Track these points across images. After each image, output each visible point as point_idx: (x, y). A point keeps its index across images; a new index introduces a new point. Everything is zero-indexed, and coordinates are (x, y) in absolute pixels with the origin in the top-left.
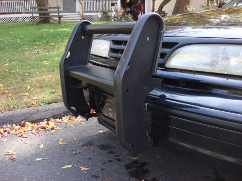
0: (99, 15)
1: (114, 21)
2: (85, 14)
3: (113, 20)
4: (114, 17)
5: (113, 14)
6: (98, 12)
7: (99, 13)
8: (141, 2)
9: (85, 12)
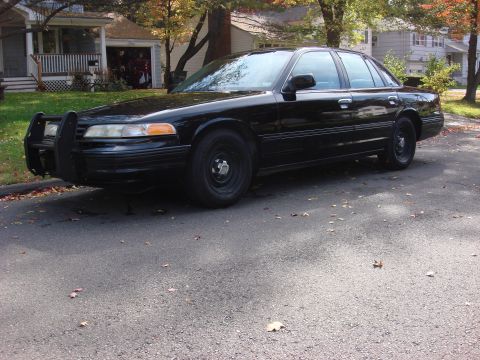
0: (69, 80)
1: (96, 90)
2: (44, 79)
3: (93, 90)
4: (95, 84)
5: (93, 79)
6: (66, 74)
7: (69, 77)
8: (144, 56)
9: (44, 75)
